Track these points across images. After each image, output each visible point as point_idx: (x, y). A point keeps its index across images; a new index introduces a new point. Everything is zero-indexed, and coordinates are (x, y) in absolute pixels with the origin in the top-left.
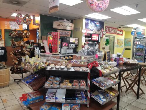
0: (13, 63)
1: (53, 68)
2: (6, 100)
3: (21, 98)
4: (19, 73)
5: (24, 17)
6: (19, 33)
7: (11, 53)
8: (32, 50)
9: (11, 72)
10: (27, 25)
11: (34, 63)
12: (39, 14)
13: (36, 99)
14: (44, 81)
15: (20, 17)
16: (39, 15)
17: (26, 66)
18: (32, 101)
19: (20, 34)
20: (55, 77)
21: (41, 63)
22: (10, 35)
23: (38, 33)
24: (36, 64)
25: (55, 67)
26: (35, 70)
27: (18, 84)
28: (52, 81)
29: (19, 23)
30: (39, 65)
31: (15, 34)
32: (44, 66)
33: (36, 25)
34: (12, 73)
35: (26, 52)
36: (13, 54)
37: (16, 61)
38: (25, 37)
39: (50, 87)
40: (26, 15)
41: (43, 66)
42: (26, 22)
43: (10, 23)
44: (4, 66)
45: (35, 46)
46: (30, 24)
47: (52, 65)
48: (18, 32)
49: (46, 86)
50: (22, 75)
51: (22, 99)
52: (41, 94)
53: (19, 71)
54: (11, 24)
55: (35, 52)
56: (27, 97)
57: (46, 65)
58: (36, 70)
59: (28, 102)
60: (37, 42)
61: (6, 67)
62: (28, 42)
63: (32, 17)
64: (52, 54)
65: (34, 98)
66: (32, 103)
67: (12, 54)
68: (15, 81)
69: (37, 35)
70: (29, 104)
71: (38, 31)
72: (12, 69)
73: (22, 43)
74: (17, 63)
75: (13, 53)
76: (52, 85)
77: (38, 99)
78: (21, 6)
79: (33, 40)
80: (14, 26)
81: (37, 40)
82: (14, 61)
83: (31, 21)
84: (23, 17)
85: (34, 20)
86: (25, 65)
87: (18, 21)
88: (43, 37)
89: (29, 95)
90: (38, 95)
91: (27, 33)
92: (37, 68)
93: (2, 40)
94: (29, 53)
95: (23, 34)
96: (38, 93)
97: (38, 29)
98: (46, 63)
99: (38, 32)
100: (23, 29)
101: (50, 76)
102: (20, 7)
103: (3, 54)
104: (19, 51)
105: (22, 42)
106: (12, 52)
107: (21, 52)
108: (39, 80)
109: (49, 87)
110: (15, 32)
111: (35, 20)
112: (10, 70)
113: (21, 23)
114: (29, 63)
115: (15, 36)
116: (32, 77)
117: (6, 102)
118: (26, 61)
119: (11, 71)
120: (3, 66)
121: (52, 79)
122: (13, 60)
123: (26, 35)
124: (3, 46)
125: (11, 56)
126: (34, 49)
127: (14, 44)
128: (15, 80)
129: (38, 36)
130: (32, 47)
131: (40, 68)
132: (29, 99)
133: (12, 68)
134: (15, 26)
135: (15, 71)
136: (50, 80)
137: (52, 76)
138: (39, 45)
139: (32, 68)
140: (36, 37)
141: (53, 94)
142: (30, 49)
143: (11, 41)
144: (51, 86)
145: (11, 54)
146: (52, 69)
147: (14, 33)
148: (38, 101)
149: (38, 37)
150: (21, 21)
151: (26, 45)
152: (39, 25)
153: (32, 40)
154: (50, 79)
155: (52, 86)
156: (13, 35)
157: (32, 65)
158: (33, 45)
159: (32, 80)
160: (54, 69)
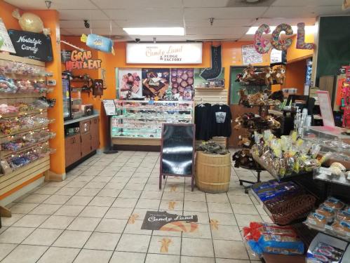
0: (240, 143)
1: (338, 177)
2: (217, 222)
3: (247, 230)
4: (251, 168)
5: (274, 32)
6: (257, 73)
7: (237, 120)
8: (288, 114)
9: (233, 163)
10: (280, 52)
11: (283, 151)
12: (317, 18)
13: (281, 246)
14: (308, 205)
15: (264, 33)
16: (317, 20)
17: (264, 157)
18: (272, 246)
19: (260, 77)
20: (344, 204)
21: (304, 156)
22: (238, 80)
23: (309, 68)
24: (289, 158)
25: (346, 176)
26: (284, 172)
27: (247, 192)
28: (333, 213)
29: (260, 48)
30: (295, 161)
31: (249, 76)
32: (309, 166)
33: (305, 48)
34: (237, 166)
35: (272, 120)
36: (241, 122)
37: (247, 139)
38: (272, 82)
39: (323, 230)
40: (279, 27)
41: (308, 163)
42: (279, 45)
43: (243, 51)
44: (221, 148)
45: (297, 105)
46: (288, 47)
47: (337, 168)
48: (256, 71)
49: (311, 222)
50: (259, 175)
51: (249, 234)
52: (298, 237)
53: (251, 164)
54: (245, 54)
55: (295, 122)
56: (261, 233)
57: (317, 162)
58: (287, 172)
59: (260, 245)
60: (306, 93)
61: (224, 151)
62: (278, 96)
63: (295, 29)
64: (343, 134)
65: (277, 240)
66: (271, 253)
67: (240, 124)
68: (241, 184)
69: (305, 74)
70: (264, 253)
71: (311, 63)
72: (237, 157)
73: (263, 98)
74: (247, 144)
75: (242, 120)
76: (329, 224)
77: (289, 247)
78: (269, 6)
79: (296, 90)
80: (250, 58)
81: (307, 88)
82: (242, 140)
83: (292, 41)
84: (271, 33)
85: (301, 35)
86: (261, 155)
87: (259, 44)
88: (322, 80)
89: (265, 230)
90: (289, 237)
91: (276, 73)
92: (288, 168)
93: (224, 90)
94: (278, 123)
95: (268, 76)
96: (290, 232)
97: (311, 59)
98: (319, 157)
99: (311, 66)
100: (272, 62)
101: (329, 198)
102: (266, 8)
103: (223, 120)
104: (254, 116)
105: (262, 96)
106: (239, 119)
107: (259, 118)
108: (294, 199)
109: (319, 229)
110: (248, 72)
111: (303, 36)
112: (232, 158)
113: (265, 49)
114: (271, 151)
115: (249, 81)
116: (277, 187)
117: (217, 228)
118: (265, 145)
119: (233, 160)
120: (218, 147)
121: (334, 207)
122: (240, 137)
123: (275, 77)
124: (226, 103)
125: (236, 127)
126: (293, 113)
127: (244, 101)
128: (241, 182)
129: (309, 77)
130: (289, 107)
131: (297, 168)
132: (265, 240)
133: (236, 154)
134: (253, 56)
135: (243, 161)
136: (327, 210)
137: (332, 199)
138: (307, 102)
139: (276, 164)
140: (305, 81)
141: (333, 253)
142: (285, 112)
143: (239, 94)
144: (327, 227)
145: (237, 123)
146: (335, 180)
147: (246, 73)
148: (286, 252)
149: (310, 79)
150: (265, 43)
151: (271, 102)
152: (313, 46)
153: (293, 89)
154: (326, 205)
155: (331, 228)
156: (244, 80)
157: (275, 157)
158: (293, 102)
159: (277, 195)
160: (342, 181)
